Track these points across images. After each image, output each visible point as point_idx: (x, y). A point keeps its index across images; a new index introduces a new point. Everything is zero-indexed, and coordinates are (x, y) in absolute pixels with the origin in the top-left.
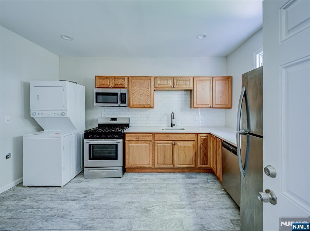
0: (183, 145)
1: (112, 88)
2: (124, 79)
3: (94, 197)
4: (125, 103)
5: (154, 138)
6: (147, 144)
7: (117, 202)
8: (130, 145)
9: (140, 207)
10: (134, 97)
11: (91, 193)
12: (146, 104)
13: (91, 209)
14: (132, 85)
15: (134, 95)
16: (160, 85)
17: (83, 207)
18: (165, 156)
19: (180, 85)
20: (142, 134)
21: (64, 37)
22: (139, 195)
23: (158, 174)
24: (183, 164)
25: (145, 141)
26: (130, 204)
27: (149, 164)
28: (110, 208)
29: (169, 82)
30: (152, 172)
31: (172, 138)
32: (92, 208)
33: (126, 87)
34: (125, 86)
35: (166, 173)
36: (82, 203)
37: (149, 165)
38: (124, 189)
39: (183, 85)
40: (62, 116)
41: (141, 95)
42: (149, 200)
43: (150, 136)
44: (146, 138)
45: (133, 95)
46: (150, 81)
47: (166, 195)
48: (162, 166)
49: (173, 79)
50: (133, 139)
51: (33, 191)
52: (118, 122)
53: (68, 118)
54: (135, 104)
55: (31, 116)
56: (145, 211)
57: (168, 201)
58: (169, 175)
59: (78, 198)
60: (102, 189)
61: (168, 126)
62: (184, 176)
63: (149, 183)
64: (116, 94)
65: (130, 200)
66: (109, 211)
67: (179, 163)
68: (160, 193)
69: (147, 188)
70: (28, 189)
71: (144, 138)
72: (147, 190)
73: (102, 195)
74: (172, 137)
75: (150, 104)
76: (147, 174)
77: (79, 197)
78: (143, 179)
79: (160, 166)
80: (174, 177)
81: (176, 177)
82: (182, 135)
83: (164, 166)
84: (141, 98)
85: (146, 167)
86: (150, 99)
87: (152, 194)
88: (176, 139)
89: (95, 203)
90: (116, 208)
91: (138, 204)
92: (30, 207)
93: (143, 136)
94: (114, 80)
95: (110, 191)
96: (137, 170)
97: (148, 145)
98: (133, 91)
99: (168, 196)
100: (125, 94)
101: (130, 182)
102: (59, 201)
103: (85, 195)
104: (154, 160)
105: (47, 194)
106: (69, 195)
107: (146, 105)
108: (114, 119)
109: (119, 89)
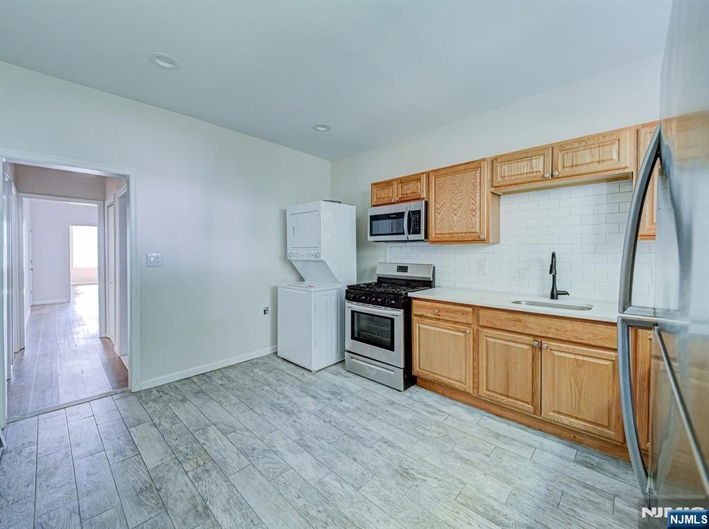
0: (573, 357)
1: (398, 202)
2: (419, 179)
3: (339, 405)
4: (420, 233)
5: (478, 321)
6: (458, 331)
7: (367, 430)
8: (421, 326)
9: (399, 460)
10: (439, 216)
11: (340, 397)
12: (466, 233)
13: (325, 421)
14: (435, 191)
15: (439, 214)
16: (507, 178)
17: (317, 413)
18: (508, 375)
19: (576, 165)
20: (447, 306)
21: (319, 128)
22: (413, 438)
23: (488, 416)
24: (572, 417)
25: (456, 323)
26: (385, 446)
27: (464, 381)
28: (350, 433)
29: (538, 164)
30: (474, 406)
31: (531, 328)
32: (327, 420)
33: (422, 197)
34: (420, 195)
35: (514, 424)
36: (320, 406)
37: (464, 386)
38: (394, 414)
39: (588, 164)
40: (316, 259)
41: (456, 210)
42: (428, 459)
43: (468, 313)
44: (455, 315)
45: (437, 214)
46: (478, 171)
47: (476, 470)
48: (498, 400)
49: (551, 151)
50: (428, 315)
51: (284, 366)
52: (410, 274)
53: (323, 261)
54: (441, 234)
55: (288, 258)
56: (405, 473)
57: (469, 484)
58: (520, 430)
59: (319, 397)
60: (358, 397)
61: (544, 296)
62: (571, 452)
63: (454, 425)
64: (400, 215)
65: (391, 439)
66: (345, 437)
67: (556, 409)
68: (461, 458)
69: (439, 434)
70: (280, 361)
71: (452, 315)
72: (436, 437)
73: (352, 408)
74: (530, 325)
75: (478, 231)
76: (459, 406)
77: (321, 396)
78: (443, 412)
79: (493, 396)
80: (531, 442)
81: (536, 444)
82: (567, 324)
83: (506, 400)
84: (455, 218)
85: (457, 387)
86: (478, 219)
87: (440, 451)
88: (547, 333)
89: (336, 414)
90: (358, 438)
91: (400, 454)
92: (269, 385)
93: (449, 311)
94: (400, 185)
95: (368, 407)
96: (440, 390)
97: (463, 335)
98: (437, 205)
99: (479, 476)
100: (419, 212)
101: (414, 407)
102: (298, 391)
103: (331, 396)
104: (476, 376)
105: (293, 376)
106: (313, 388)
107: (469, 234)
108: (403, 269)
109: (407, 204)
